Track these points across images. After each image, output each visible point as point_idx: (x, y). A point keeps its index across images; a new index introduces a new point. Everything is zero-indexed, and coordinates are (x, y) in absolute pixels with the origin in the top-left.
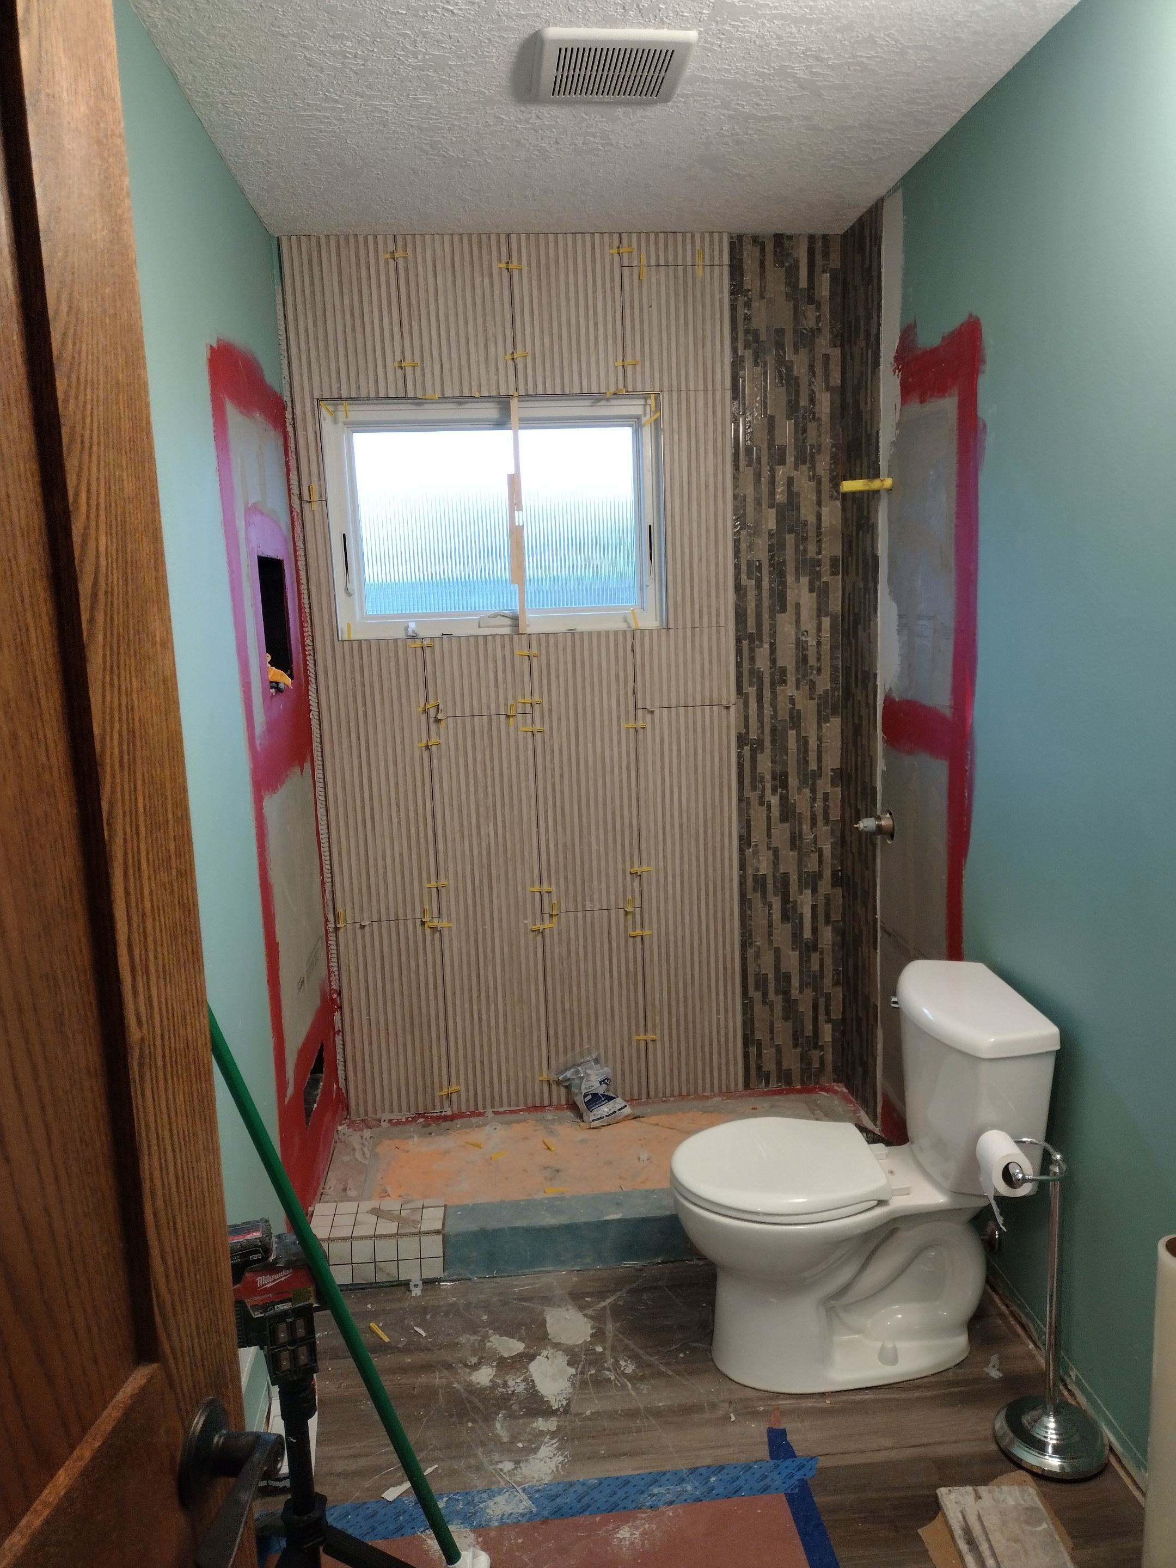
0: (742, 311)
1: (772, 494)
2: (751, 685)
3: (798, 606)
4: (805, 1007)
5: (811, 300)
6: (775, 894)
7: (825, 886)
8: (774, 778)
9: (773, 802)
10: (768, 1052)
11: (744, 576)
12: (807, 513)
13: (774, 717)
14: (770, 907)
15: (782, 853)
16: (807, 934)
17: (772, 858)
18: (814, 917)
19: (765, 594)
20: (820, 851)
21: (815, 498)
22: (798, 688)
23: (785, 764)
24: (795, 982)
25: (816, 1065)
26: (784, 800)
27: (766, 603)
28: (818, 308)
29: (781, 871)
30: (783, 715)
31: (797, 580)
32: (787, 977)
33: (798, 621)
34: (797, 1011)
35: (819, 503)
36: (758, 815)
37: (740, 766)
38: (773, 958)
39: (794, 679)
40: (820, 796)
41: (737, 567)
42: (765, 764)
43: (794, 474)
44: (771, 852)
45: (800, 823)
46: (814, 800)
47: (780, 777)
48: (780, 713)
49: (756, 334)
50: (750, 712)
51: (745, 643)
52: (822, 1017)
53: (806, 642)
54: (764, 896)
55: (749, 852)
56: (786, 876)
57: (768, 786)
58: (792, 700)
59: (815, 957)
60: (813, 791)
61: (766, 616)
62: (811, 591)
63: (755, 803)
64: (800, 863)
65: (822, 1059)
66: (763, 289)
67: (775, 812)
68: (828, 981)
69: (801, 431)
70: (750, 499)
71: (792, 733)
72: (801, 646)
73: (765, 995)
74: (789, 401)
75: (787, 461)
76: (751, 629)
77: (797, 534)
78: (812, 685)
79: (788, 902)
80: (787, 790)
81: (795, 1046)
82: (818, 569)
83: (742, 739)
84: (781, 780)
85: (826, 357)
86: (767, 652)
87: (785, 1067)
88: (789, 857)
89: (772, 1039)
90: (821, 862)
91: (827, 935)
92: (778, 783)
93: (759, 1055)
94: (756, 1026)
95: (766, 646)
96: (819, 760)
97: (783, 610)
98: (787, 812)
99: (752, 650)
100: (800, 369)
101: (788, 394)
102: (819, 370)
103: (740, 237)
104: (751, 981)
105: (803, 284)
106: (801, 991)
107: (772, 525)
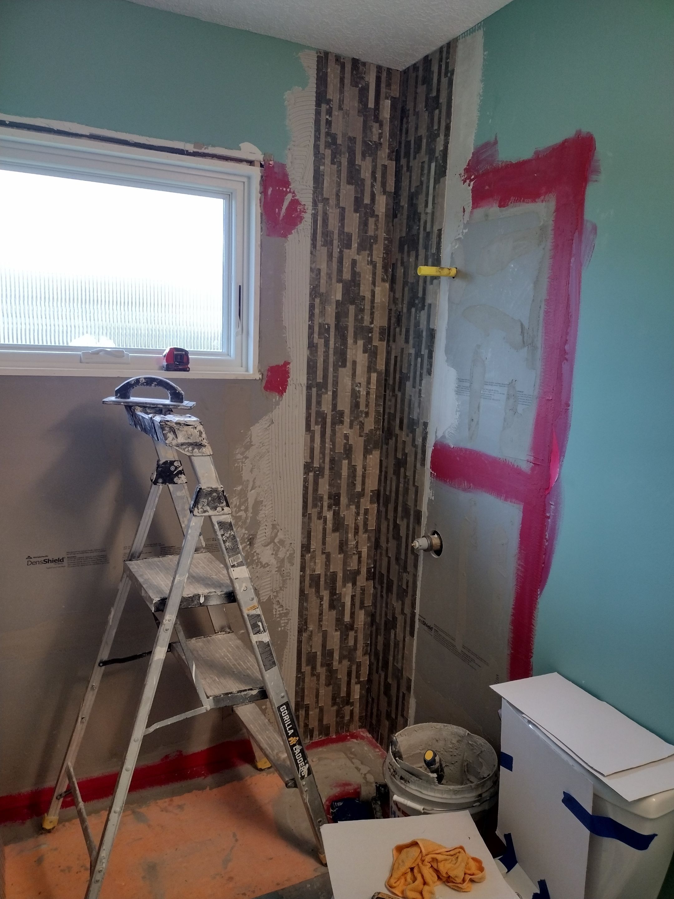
0: (324, 117)
1: (340, 271)
2: (317, 423)
3: (354, 363)
4: (342, 676)
5: (377, 119)
6: (325, 589)
7: (362, 580)
8: (329, 498)
9: (328, 516)
10: (313, 713)
11: (316, 336)
12: (365, 290)
13: (333, 449)
14: (322, 599)
15: (333, 556)
16: (347, 618)
17: (324, 560)
18: (353, 604)
19: (331, 352)
20: (360, 553)
21: (371, 279)
22: (351, 427)
23: (339, 487)
24: (336, 656)
25: (347, 718)
26: (336, 514)
27: (331, 359)
28: (381, 126)
29: (331, 571)
30: (340, 449)
31: (355, 342)
32: (331, 653)
33: (354, 375)
34: (337, 678)
35: (374, 283)
36: (317, 526)
37: (306, 488)
38: (321, 638)
39: (349, 420)
40: (362, 511)
41: (311, 328)
42: (324, 488)
43: (357, 257)
44: (324, 556)
45: (347, 533)
46: (358, 514)
47: (335, 497)
48: (337, 446)
49: (334, 138)
50: (315, 446)
51: (314, 390)
52: (353, 681)
53: (359, 391)
54: (318, 591)
55: (308, 556)
56: (334, 574)
57: (325, 504)
58: (346, 437)
59: (352, 634)
60: (358, 507)
61: (331, 369)
62: (365, 351)
63: (314, 517)
64: (345, 563)
65: (352, 712)
66: (341, 101)
67: (330, 525)
68: (359, 652)
69: (364, 224)
70: (323, 274)
71: (345, 462)
72: (355, 395)
73: (314, 668)
74: (356, 198)
75: (353, 246)
76: (320, 380)
77: (357, 306)
78: (362, 425)
79: (335, 594)
80: (339, 508)
81: (334, 704)
82: (370, 335)
83: (308, 467)
84: (335, 499)
85: (385, 167)
86: (330, 398)
87: (325, 722)
88: (337, 558)
89: (317, 702)
90: (359, 561)
91: (361, 617)
92: (332, 501)
93: (307, 715)
94: (306, 693)
95: (330, 393)
96: (363, 483)
97: (344, 365)
98: (338, 525)
99: (319, 396)
100: (366, 174)
101: (356, 191)
102: (379, 176)
103: (327, 54)
104: (304, 660)
105: (371, 105)
106: (340, 662)
107: (339, 297)
